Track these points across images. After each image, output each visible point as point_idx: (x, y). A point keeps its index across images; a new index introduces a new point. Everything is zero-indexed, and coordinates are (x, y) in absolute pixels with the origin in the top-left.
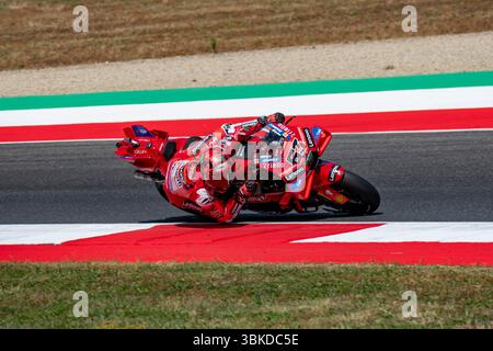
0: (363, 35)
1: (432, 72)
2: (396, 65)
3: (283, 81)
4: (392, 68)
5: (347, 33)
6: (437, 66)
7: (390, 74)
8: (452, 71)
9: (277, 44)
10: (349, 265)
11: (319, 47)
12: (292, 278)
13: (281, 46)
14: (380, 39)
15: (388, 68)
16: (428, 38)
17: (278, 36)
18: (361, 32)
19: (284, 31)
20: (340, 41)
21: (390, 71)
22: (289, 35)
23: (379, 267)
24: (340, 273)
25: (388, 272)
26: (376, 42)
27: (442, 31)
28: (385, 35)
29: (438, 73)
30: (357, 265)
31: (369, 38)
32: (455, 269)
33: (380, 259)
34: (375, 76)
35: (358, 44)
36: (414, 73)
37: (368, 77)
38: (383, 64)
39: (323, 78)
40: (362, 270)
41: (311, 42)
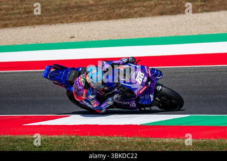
0: (59, 21)
1: (94, 40)
2: (76, 36)
3: (19, 44)
4: (74, 37)
5: (51, 20)
6: (96, 36)
7: (73, 40)
8: (104, 39)
9: (15, 25)
10: (52, 136)
11: (37, 27)
12: (24, 143)
13: (17, 26)
14: (67, 23)
15: (71, 37)
16: (92, 22)
17: (16, 21)
18: (58, 19)
19: (19, 19)
20: (47, 24)
21: (72, 39)
22: (21, 21)
23: (68, 137)
24: (48, 141)
25: (72, 140)
26: (66, 24)
27: (99, 19)
28: (70, 21)
29: (96, 40)
30: (56, 136)
31: (62, 22)
32: (106, 138)
33: (68, 133)
34: (65, 41)
35: (56, 25)
36: (85, 40)
37: (62, 42)
38: (69, 35)
39: (39, 42)
40: (59, 139)
41: (33, 24)
